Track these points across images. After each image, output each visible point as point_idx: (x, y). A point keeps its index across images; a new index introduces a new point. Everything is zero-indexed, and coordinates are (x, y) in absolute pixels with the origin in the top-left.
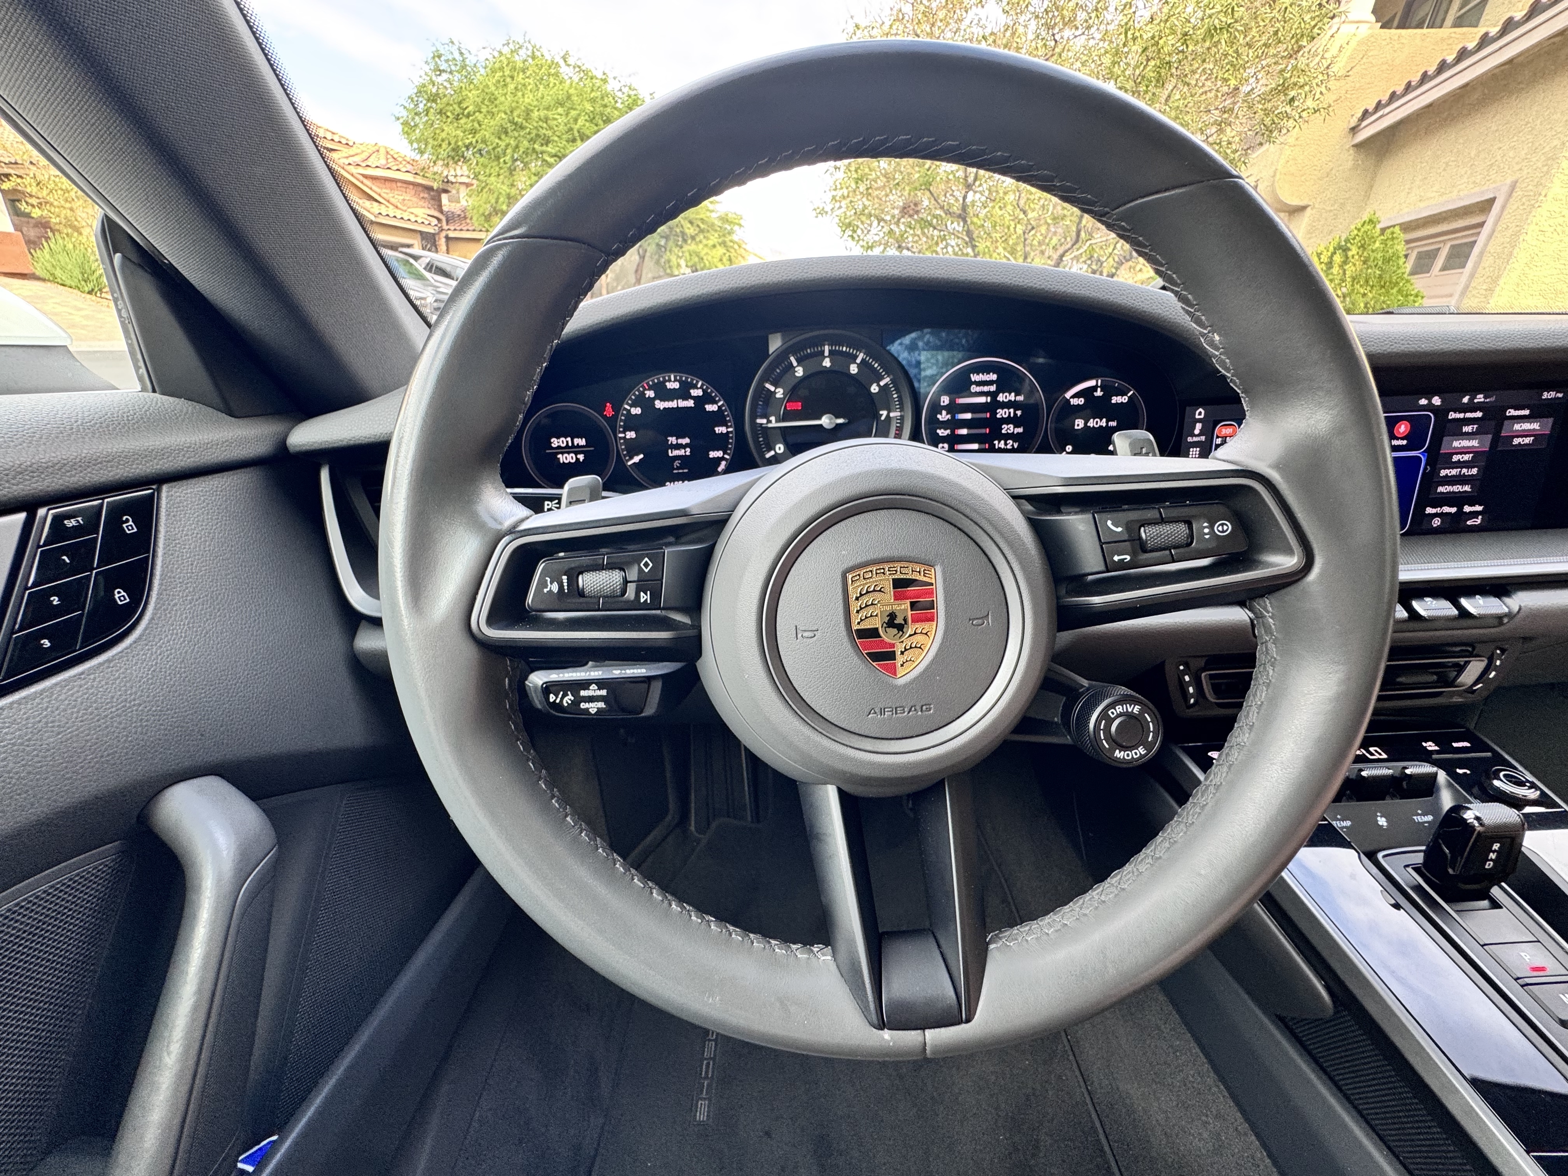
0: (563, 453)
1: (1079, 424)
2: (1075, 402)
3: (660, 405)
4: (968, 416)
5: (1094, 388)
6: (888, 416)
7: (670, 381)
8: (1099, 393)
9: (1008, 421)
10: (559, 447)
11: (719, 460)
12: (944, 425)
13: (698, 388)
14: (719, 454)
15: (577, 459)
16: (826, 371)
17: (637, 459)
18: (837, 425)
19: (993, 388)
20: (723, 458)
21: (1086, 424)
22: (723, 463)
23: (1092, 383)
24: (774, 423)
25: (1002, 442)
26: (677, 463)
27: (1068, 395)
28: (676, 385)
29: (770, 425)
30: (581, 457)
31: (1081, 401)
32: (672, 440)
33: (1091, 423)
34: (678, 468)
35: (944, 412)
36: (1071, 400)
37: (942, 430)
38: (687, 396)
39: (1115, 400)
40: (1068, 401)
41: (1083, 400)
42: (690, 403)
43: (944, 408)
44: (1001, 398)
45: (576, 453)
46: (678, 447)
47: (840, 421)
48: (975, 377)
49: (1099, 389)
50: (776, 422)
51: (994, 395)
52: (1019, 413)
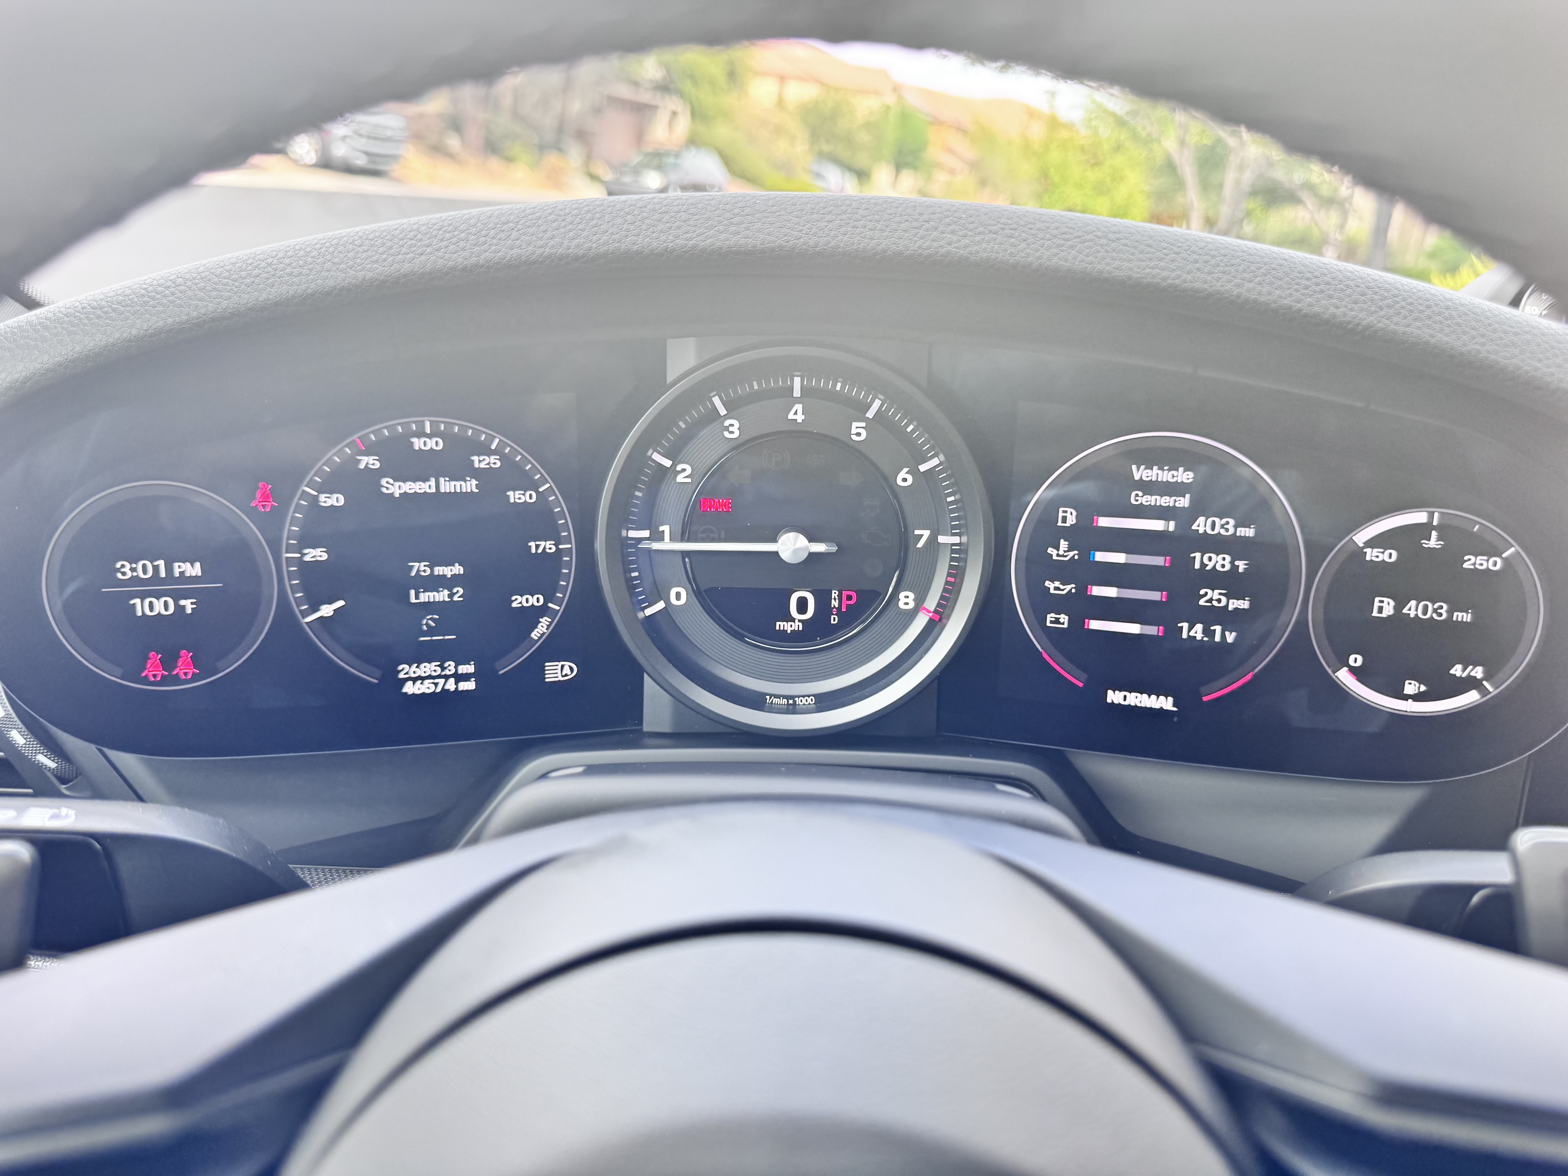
0: (143, 596)
1: (1385, 607)
2: (1371, 554)
3: (394, 488)
4: (1119, 558)
5: (1424, 530)
6: (933, 539)
7: (421, 434)
8: (1433, 542)
9: (1213, 579)
10: (136, 580)
11: (533, 615)
12: (1062, 572)
13: (490, 453)
14: (535, 600)
15: (180, 609)
16: (796, 433)
17: (327, 610)
18: (812, 555)
19: (1184, 502)
20: (543, 611)
21: (1399, 608)
22: (545, 621)
23: (1419, 517)
24: (667, 545)
25: (1199, 627)
26: (428, 621)
27: (1361, 537)
28: (434, 444)
29: (656, 546)
30: (188, 605)
31: (1390, 556)
32: (420, 568)
33: (1412, 609)
34: (431, 631)
35: (1064, 545)
36: (1368, 550)
37: (1057, 584)
38: (464, 471)
39: (1471, 562)
40: (1360, 553)
41: (1395, 554)
42: (470, 485)
43: (1068, 533)
44: (1201, 525)
45: (177, 596)
46: (435, 583)
47: (820, 548)
48: (1140, 473)
49: (1434, 534)
50: (672, 539)
51: (1186, 517)
52: (1242, 565)
